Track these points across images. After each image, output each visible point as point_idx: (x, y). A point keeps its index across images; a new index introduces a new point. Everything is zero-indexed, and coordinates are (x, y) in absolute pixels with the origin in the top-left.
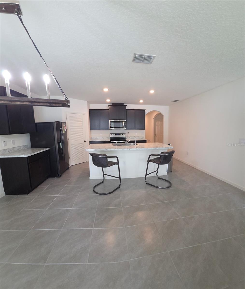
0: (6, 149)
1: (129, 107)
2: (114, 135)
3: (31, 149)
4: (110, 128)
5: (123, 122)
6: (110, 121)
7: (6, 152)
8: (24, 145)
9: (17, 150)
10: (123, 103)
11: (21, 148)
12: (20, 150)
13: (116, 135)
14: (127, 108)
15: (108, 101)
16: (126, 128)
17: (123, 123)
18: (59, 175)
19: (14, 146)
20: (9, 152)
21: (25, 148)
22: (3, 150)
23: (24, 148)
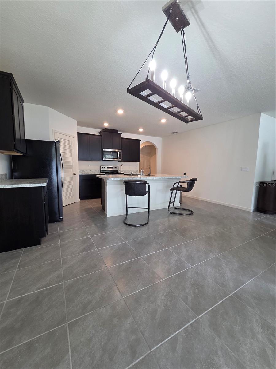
1: (125, 135)
2: (106, 167)
3: (9, 180)
4: (103, 159)
5: (118, 152)
6: (104, 150)
8: (2, 174)
10: (118, 131)
13: (108, 168)
14: (123, 136)
15: (106, 125)
16: (121, 160)
17: (118, 154)
18: (61, 218)
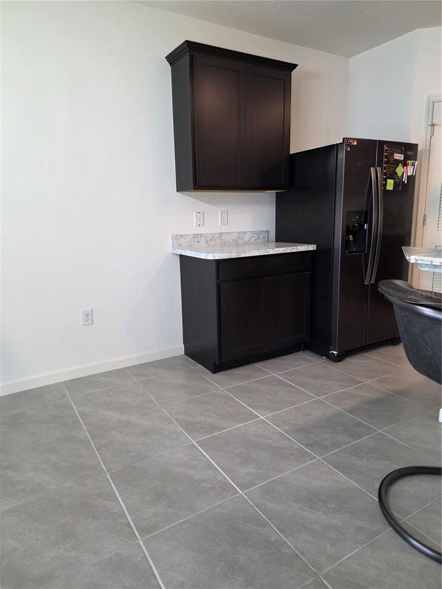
0: (201, 235)
7: (198, 242)
8: (254, 230)
9: (230, 241)
11: (246, 238)
12: (241, 242)
18: (335, 352)
19: (224, 229)
20: (207, 242)
21: (259, 241)
22: (191, 237)
23: (254, 239)
